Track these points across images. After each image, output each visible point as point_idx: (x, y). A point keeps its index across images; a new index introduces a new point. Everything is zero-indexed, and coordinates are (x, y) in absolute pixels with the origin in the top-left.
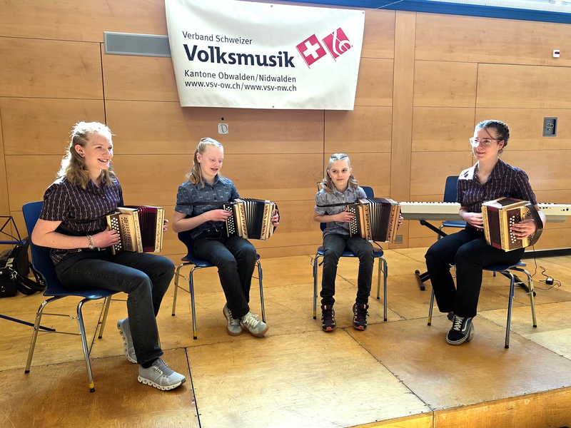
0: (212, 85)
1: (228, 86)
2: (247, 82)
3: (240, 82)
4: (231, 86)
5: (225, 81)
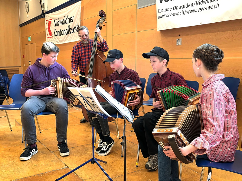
0: (169, 15)
1: (177, 14)
2: (188, 9)
3: (184, 10)
4: (179, 14)
5: (176, 11)
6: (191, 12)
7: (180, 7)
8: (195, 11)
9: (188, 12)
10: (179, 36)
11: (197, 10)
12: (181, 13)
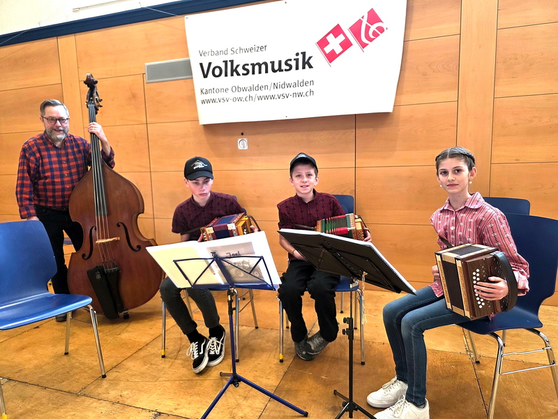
0: (224, 100)
1: (240, 99)
2: (260, 93)
3: (253, 93)
4: (244, 99)
5: (237, 95)
6: (266, 98)
7: (245, 89)
10: (242, 134)
11: (276, 97)
12: (248, 99)
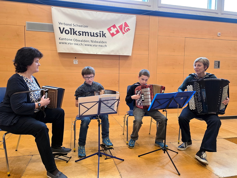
0: (70, 44)
2: (86, 43)
3: (83, 43)
6: (88, 45)
7: (79, 41)
8: (91, 45)
9: (86, 45)
10: (76, 58)
11: (92, 45)
12: (80, 45)
